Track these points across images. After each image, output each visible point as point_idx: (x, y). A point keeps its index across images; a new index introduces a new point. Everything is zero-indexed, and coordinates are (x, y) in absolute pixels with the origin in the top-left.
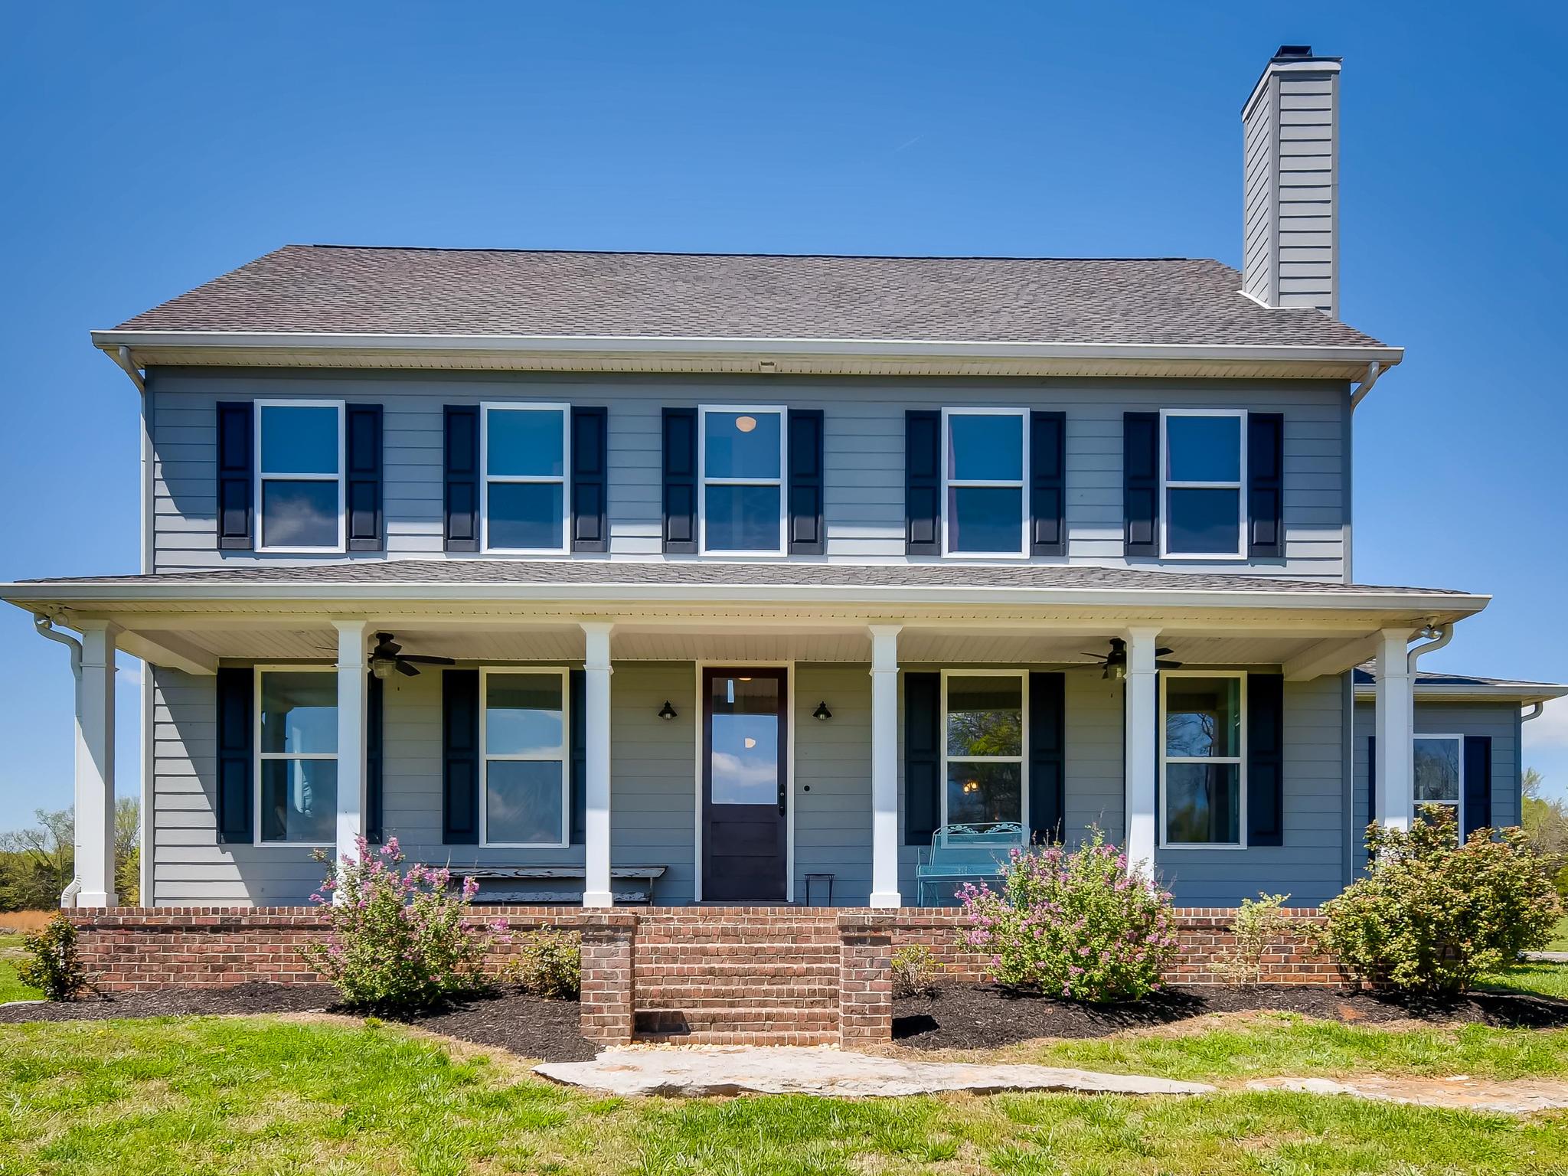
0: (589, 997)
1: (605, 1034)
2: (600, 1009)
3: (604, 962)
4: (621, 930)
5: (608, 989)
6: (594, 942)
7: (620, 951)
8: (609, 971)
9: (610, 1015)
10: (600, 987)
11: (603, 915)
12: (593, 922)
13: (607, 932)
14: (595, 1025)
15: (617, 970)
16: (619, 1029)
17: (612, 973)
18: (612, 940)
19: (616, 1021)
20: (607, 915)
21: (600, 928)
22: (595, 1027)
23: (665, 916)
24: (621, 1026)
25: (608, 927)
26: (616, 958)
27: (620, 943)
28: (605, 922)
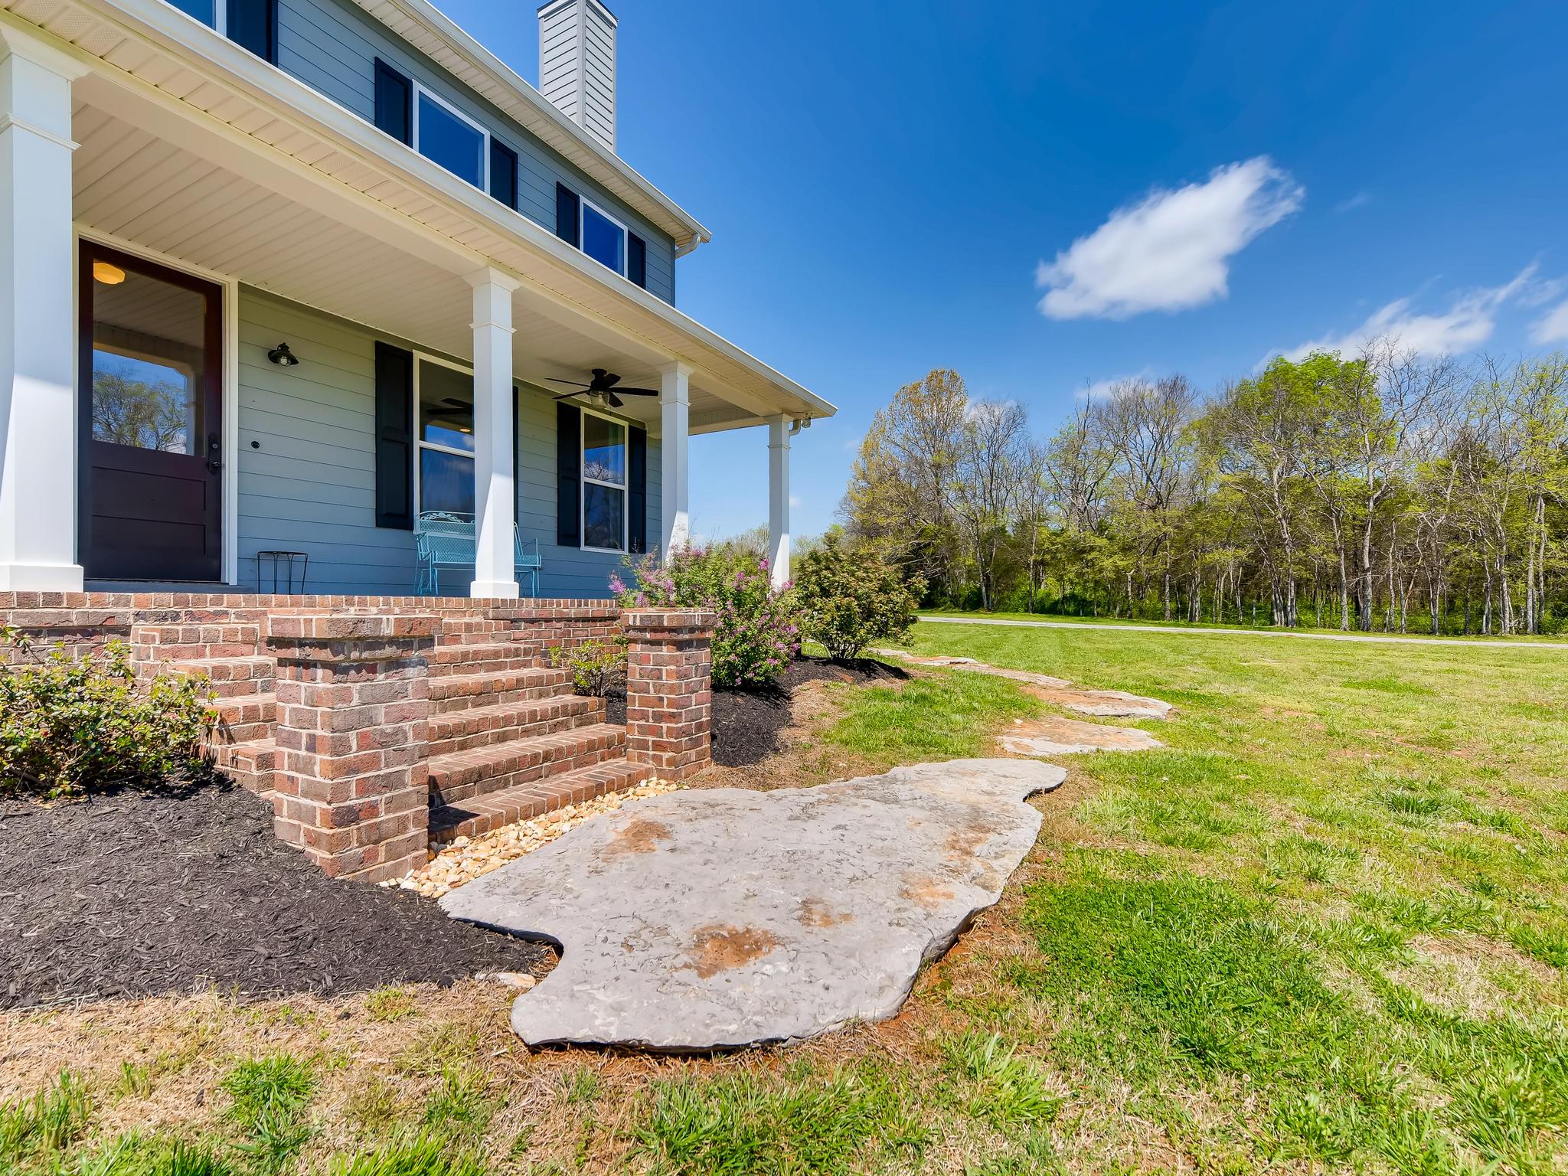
0: (348, 790)
1: (382, 857)
2: (372, 810)
3: (380, 712)
4: (416, 645)
5: (387, 766)
6: (359, 672)
7: (410, 686)
8: (389, 728)
9: (391, 816)
10: (373, 763)
11: (384, 617)
12: (365, 630)
13: (389, 651)
14: (361, 844)
15: (406, 725)
16: (409, 840)
17: (395, 733)
18: (395, 665)
19: (402, 825)
20: (391, 617)
21: (376, 643)
22: (361, 850)
23: (212, 609)
24: (412, 831)
25: (392, 641)
26: (403, 701)
27: (410, 672)
28: (388, 631)
